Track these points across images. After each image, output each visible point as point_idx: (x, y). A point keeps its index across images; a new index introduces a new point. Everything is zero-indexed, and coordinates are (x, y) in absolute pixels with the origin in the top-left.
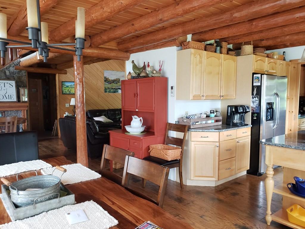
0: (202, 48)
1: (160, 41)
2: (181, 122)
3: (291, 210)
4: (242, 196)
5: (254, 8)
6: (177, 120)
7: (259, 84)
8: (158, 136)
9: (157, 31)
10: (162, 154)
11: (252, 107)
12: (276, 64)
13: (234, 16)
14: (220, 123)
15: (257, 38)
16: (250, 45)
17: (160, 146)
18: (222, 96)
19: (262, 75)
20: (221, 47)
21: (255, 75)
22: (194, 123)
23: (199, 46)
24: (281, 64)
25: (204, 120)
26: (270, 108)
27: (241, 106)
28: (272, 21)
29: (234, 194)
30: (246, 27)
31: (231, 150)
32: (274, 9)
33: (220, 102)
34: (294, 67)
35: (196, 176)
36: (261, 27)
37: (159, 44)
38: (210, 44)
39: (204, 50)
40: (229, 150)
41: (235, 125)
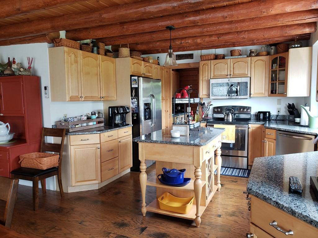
0: (77, 47)
1: (27, 35)
2: (59, 126)
3: (162, 199)
4: (124, 194)
5: (120, 11)
6: (54, 124)
7: (137, 86)
8: (31, 143)
9: (21, 22)
10: (35, 164)
11: (132, 108)
12: (151, 68)
13: (103, 16)
14: (103, 124)
15: (131, 41)
16: (126, 48)
17: (34, 155)
18: (103, 97)
19: (138, 77)
20: (98, 48)
21: (132, 78)
22: (73, 126)
23: (73, 44)
24: (156, 68)
25: (84, 122)
26: (147, 109)
27: (122, 107)
28: (140, 26)
29: (117, 193)
30: (118, 30)
31: (113, 150)
32: (137, 15)
33: (103, 103)
34: (167, 72)
35: (77, 182)
36: (131, 31)
37: (25, 38)
38: (86, 44)
39: (79, 49)
40: (112, 150)
41: (117, 126)
